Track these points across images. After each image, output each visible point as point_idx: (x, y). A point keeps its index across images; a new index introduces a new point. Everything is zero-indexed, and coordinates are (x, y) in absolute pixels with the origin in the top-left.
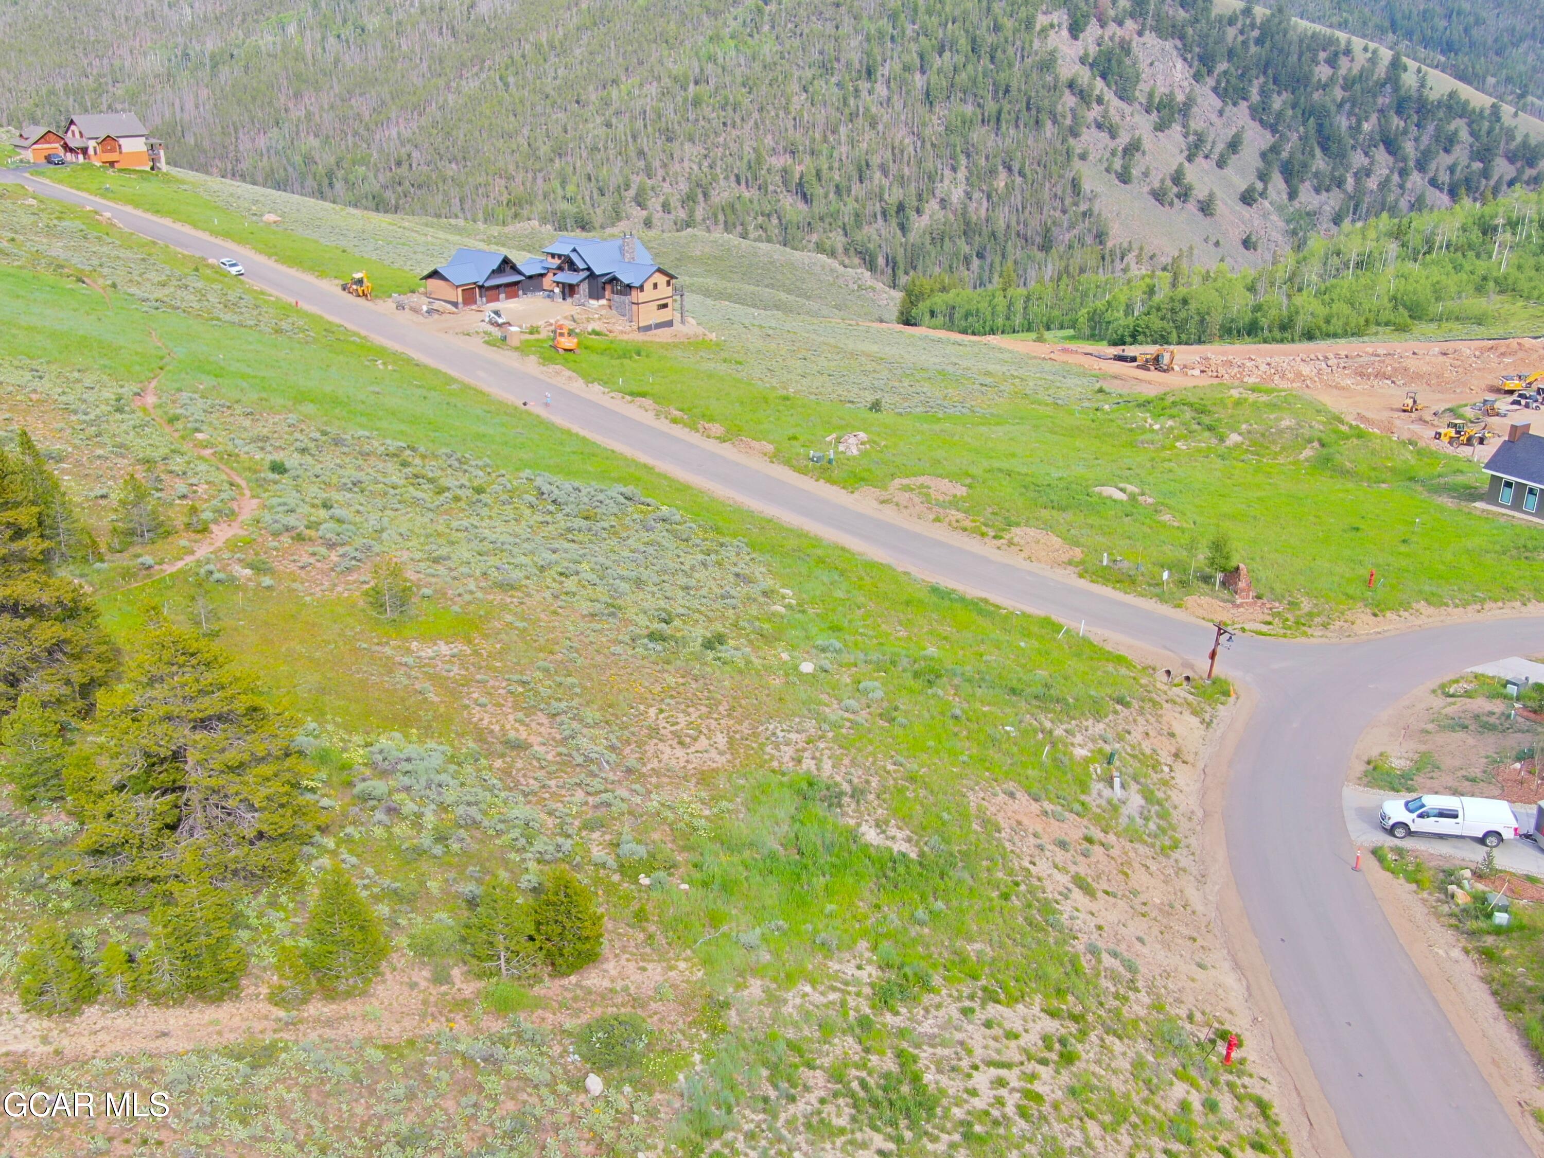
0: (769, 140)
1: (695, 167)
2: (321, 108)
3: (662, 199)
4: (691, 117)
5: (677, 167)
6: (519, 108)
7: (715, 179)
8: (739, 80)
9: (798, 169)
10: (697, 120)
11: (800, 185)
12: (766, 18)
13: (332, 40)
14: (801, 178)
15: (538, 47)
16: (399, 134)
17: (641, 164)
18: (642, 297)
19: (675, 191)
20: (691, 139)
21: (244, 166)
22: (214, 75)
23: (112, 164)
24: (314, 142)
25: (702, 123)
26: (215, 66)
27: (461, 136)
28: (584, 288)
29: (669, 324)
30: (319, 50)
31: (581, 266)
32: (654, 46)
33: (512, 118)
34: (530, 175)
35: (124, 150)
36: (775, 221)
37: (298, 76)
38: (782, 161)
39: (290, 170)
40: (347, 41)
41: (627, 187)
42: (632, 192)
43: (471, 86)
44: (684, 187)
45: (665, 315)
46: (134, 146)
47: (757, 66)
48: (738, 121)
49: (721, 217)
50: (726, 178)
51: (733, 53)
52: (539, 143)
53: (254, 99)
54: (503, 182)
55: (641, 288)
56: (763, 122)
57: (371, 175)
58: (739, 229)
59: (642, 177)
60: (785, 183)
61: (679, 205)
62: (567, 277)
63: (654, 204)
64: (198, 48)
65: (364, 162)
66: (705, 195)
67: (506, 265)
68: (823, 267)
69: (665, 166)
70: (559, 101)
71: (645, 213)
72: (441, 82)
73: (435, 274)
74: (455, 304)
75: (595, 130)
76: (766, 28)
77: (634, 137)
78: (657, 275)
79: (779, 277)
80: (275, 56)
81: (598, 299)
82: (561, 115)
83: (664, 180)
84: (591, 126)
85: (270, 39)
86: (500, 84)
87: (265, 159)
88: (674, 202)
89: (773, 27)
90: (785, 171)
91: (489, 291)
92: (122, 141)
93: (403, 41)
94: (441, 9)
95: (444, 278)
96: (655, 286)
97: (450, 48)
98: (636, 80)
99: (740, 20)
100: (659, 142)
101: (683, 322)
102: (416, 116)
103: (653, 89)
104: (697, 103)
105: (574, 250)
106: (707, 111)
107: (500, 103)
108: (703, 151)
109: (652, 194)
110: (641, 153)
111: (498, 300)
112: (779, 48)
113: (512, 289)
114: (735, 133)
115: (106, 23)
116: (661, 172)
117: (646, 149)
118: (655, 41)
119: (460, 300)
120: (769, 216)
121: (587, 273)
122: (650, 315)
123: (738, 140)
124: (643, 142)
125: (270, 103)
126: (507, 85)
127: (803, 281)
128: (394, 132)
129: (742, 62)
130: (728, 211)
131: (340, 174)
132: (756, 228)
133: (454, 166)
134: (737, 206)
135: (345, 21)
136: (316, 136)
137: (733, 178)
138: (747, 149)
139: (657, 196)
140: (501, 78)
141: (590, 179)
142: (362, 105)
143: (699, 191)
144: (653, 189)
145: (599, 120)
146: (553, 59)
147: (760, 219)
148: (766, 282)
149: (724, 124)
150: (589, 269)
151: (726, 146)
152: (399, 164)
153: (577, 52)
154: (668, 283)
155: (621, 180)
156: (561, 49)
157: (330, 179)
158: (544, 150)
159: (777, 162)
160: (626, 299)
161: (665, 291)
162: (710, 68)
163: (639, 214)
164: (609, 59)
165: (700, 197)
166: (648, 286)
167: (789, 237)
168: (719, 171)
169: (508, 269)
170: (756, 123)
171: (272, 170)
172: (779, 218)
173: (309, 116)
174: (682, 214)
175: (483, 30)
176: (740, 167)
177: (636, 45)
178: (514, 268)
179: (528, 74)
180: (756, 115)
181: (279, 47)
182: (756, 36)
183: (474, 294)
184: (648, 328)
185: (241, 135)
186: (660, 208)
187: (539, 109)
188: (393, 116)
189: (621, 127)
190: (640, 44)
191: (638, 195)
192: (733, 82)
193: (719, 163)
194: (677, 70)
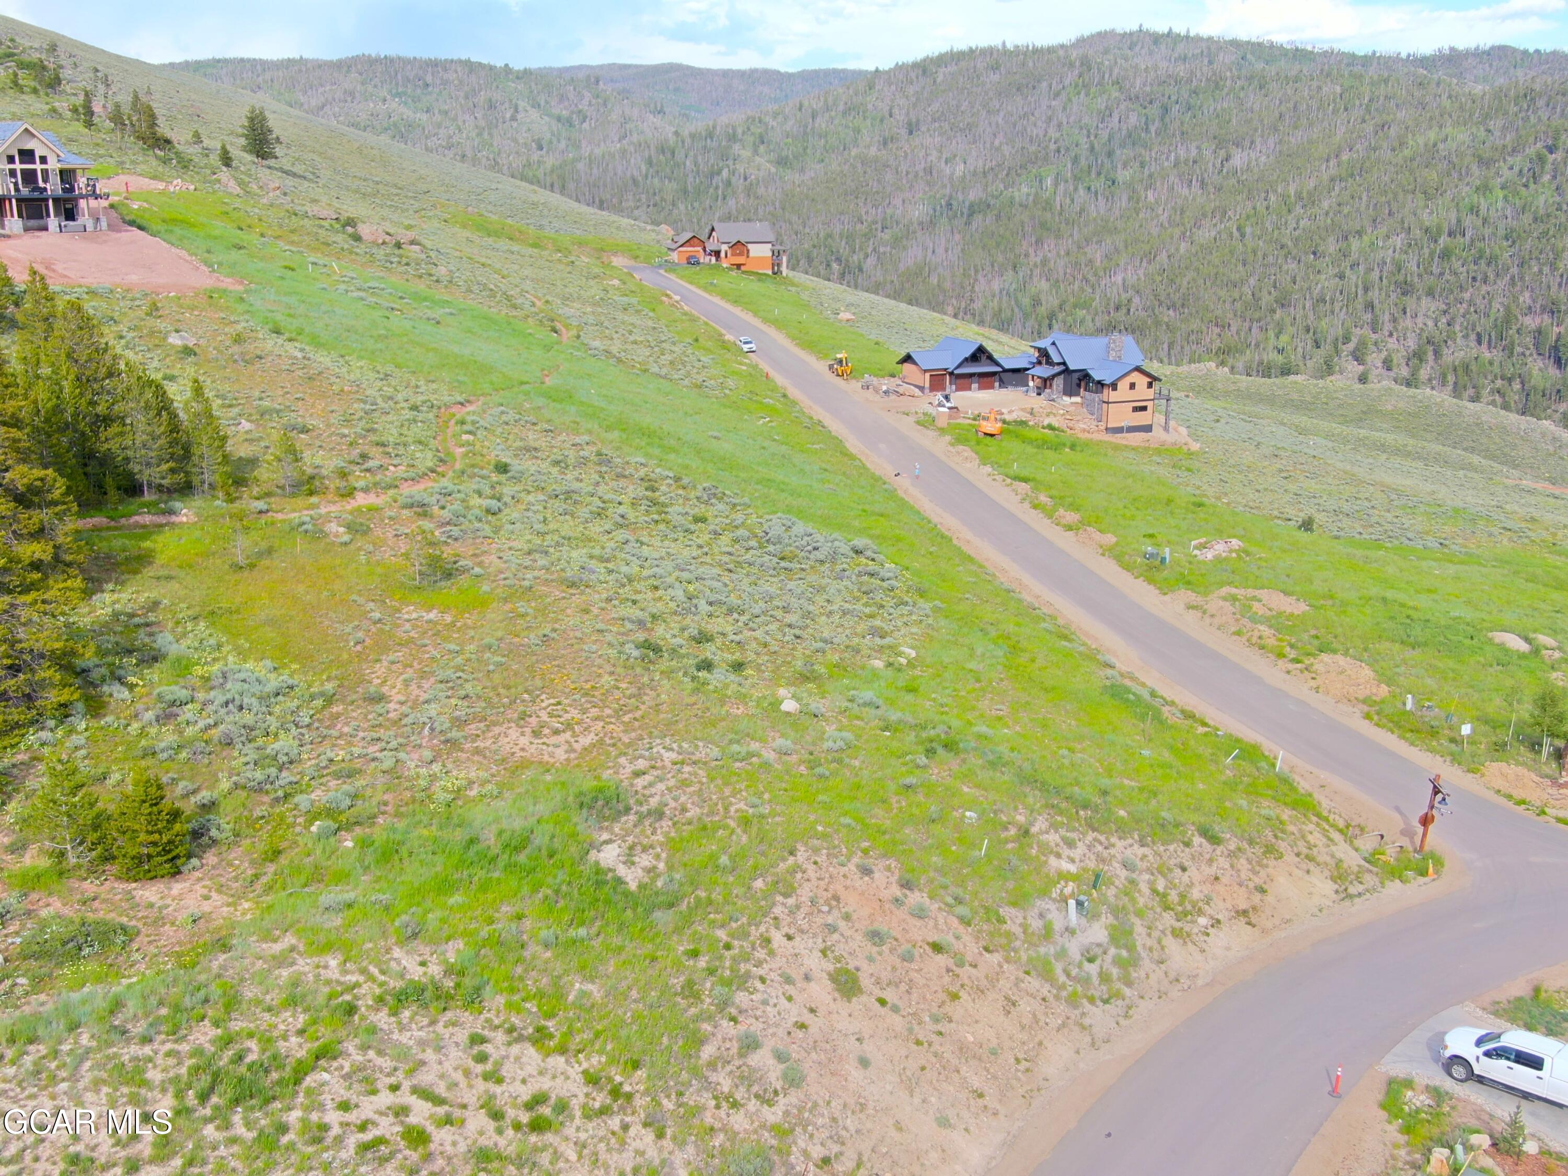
0: (1525, 298)
1: (1430, 323)
2: (1058, 255)
3: (1384, 354)
4: (1436, 270)
5: (1408, 322)
6: (1250, 258)
7: (1451, 336)
8: (1501, 232)
9: (1556, 330)
10: (1442, 274)
11: (1556, 348)
12: (1548, 167)
13: (1081, 192)
14: (1557, 341)
15: (1285, 197)
16: (1124, 280)
17: (1368, 317)
18: (1113, 396)
19: (1398, 348)
20: (1430, 293)
21: (977, 306)
22: (968, 223)
23: (739, 266)
24: (1044, 285)
25: (1447, 276)
26: (971, 215)
27: (1185, 283)
28: (1059, 383)
29: (1148, 429)
30: (1068, 201)
31: (1056, 359)
32: (1410, 197)
33: (1240, 267)
34: (1247, 324)
35: (751, 254)
36: (1517, 386)
37: (1043, 225)
38: (1538, 320)
39: (1016, 310)
40: (1096, 193)
41: (1347, 339)
42: (1351, 346)
43: (1205, 234)
44: (1412, 343)
45: (1141, 419)
46: (762, 251)
47: (1527, 219)
48: (1492, 276)
49: (1451, 378)
50: (1466, 337)
51: (1500, 205)
52: (1265, 292)
53: (998, 245)
54: (1216, 330)
55: (1114, 386)
56: (1522, 279)
57: (1089, 318)
58: (1471, 392)
59: (1366, 331)
60: (1537, 346)
61: (1403, 362)
62: (1044, 371)
63: (1375, 359)
64: (961, 198)
65: (1086, 306)
66: (1437, 353)
67: (979, 354)
68: (1543, 435)
69: (1395, 320)
70: (1294, 252)
71: (1361, 367)
72: (1177, 232)
73: (908, 359)
74: (922, 388)
75: (1326, 282)
76: (1546, 178)
77: (1366, 289)
78: (1136, 374)
79: (1484, 440)
80: (1026, 207)
81: (1071, 395)
82: (1293, 266)
83: (1391, 335)
84: (1323, 277)
85: (1025, 190)
86: (1236, 234)
87: (996, 300)
88: (1398, 359)
89: (1554, 177)
90: (1539, 332)
91: (962, 380)
92: (750, 246)
93: (1150, 193)
94: (1195, 162)
95: (915, 363)
96: (1132, 386)
97: (1194, 199)
98: (1383, 230)
99: (1516, 169)
100: (1393, 296)
101: (1166, 428)
102: (1144, 264)
103: (1398, 241)
104: (1446, 255)
105: (1054, 344)
106: (1457, 265)
107: (1232, 253)
108: (1444, 307)
109: (1372, 348)
110: (1370, 306)
111: (970, 389)
112: (1558, 199)
113: (986, 381)
114: (1484, 289)
115: (889, 177)
116: (1388, 327)
117: (1376, 302)
118: (1413, 192)
119: (927, 385)
120: (1510, 380)
121: (1062, 368)
122: (1122, 416)
123: (1489, 295)
124: (1374, 295)
125: (1012, 250)
126: (1243, 235)
127: (1514, 447)
128: (1119, 279)
129: (1508, 213)
130: (1460, 372)
131: (1061, 316)
132: (1492, 392)
133: (1171, 312)
134: (1473, 367)
135: (1099, 174)
136: (1048, 280)
137: (1473, 337)
138: (1496, 305)
139: (1380, 351)
140: (1239, 229)
141: (1308, 331)
142: (1096, 253)
143: (1430, 349)
144: (1376, 344)
145: (1332, 271)
146: (1299, 210)
147: (1499, 383)
148: (1465, 444)
149: (1474, 279)
150: (1064, 364)
151: (1471, 303)
152: (1117, 308)
153: (1325, 205)
154: (1150, 385)
155: (1340, 332)
156: (1309, 200)
157: (1051, 321)
158: (1266, 299)
159: (1531, 322)
160: (1096, 397)
161: (1143, 391)
162: (1468, 221)
163: (1355, 368)
164: (1358, 210)
165: (1430, 356)
166: (1123, 385)
167: (1531, 404)
168: (1457, 328)
169: (984, 358)
170: (1513, 278)
171: (1000, 310)
172: (1523, 383)
173: (1044, 262)
174: (1405, 372)
175: (1233, 181)
176: (1483, 325)
177: (1390, 196)
178: (990, 358)
179: (1267, 225)
180: (1515, 270)
181: (1031, 198)
182: (1532, 186)
183: (944, 380)
184: (1119, 430)
185: (980, 277)
186: (1380, 365)
187: (1271, 259)
188: (1122, 263)
189: (1354, 278)
190: (1395, 195)
191: (1356, 349)
192: (1494, 234)
193: (1460, 320)
194: (1428, 219)
